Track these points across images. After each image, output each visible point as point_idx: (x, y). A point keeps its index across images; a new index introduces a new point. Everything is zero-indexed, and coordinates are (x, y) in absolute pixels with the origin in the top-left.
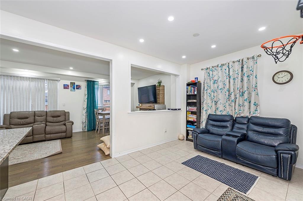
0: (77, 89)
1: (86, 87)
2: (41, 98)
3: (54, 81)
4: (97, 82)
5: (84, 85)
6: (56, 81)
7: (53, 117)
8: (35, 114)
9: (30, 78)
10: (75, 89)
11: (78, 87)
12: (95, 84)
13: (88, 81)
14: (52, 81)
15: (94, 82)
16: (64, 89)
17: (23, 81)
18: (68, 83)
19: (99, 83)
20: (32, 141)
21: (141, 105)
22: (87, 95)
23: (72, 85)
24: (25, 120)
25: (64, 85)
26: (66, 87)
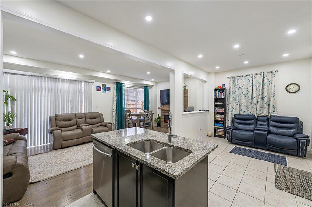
0: (107, 91)
1: (116, 89)
2: (78, 100)
3: (89, 83)
4: (124, 84)
5: (113, 87)
6: (91, 83)
7: (91, 119)
8: (76, 116)
9: (69, 80)
10: (105, 91)
11: (108, 89)
12: (123, 86)
13: (117, 83)
14: (87, 83)
15: (121, 84)
16: (97, 90)
17: (64, 83)
18: (100, 85)
19: (126, 85)
20: (82, 143)
21: (162, 106)
22: (116, 97)
23: (103, 87)
24: (69, 122)
25: (97, 87)
26: (98, 89)
